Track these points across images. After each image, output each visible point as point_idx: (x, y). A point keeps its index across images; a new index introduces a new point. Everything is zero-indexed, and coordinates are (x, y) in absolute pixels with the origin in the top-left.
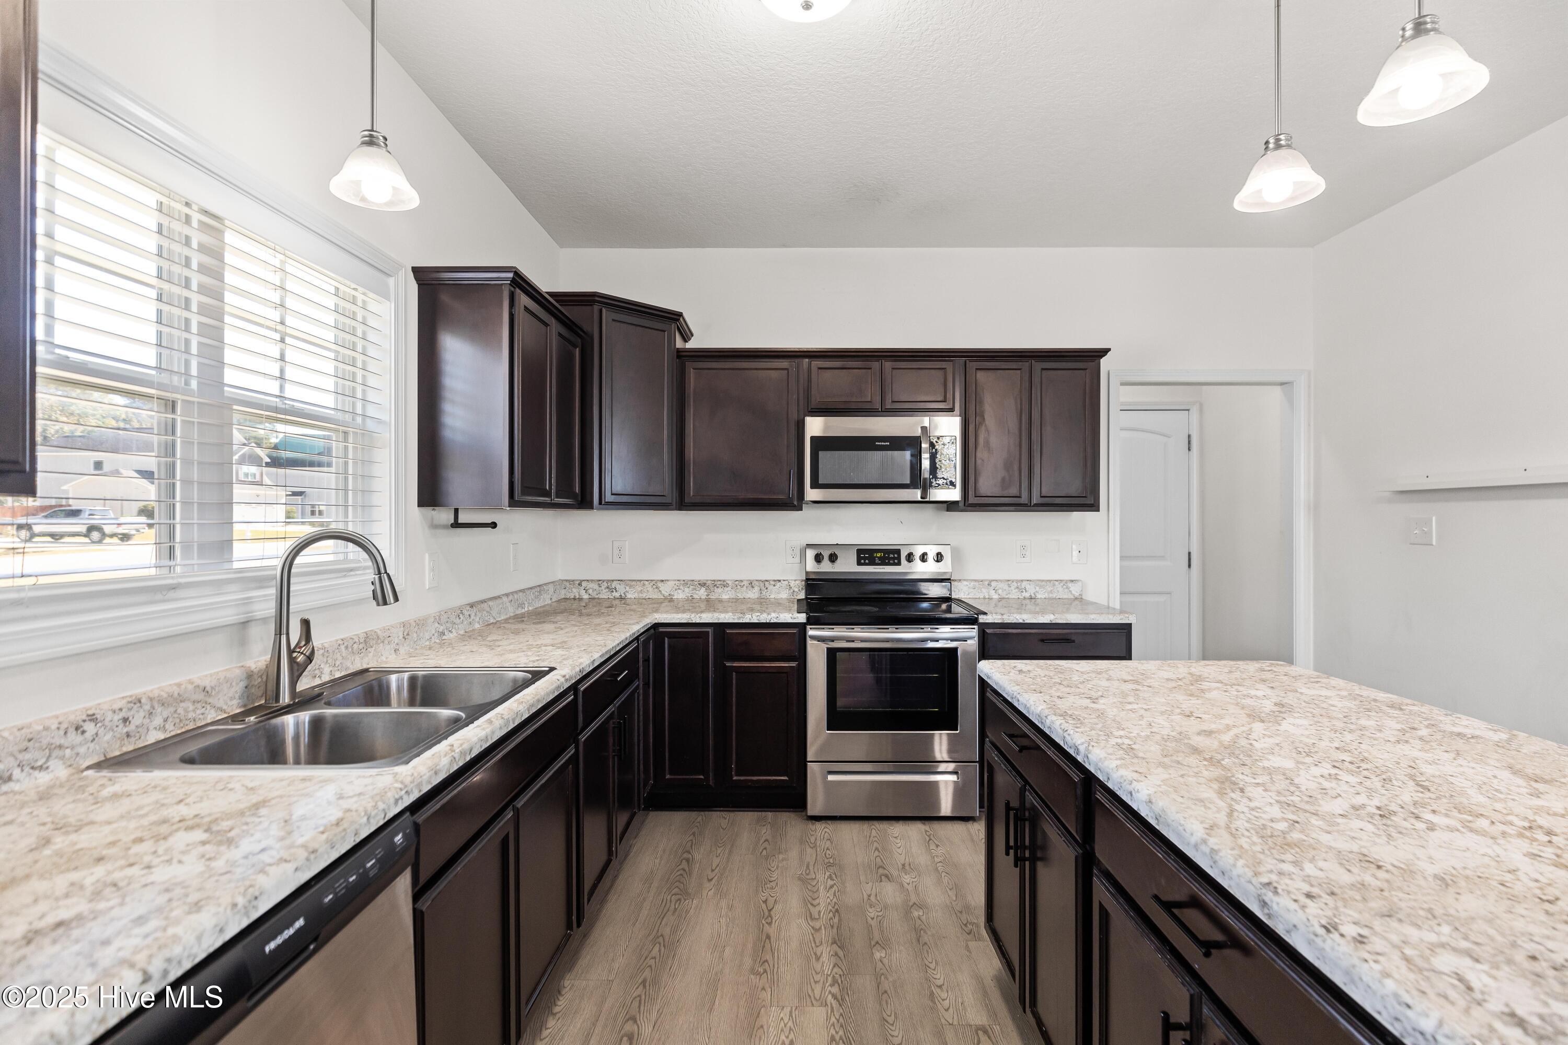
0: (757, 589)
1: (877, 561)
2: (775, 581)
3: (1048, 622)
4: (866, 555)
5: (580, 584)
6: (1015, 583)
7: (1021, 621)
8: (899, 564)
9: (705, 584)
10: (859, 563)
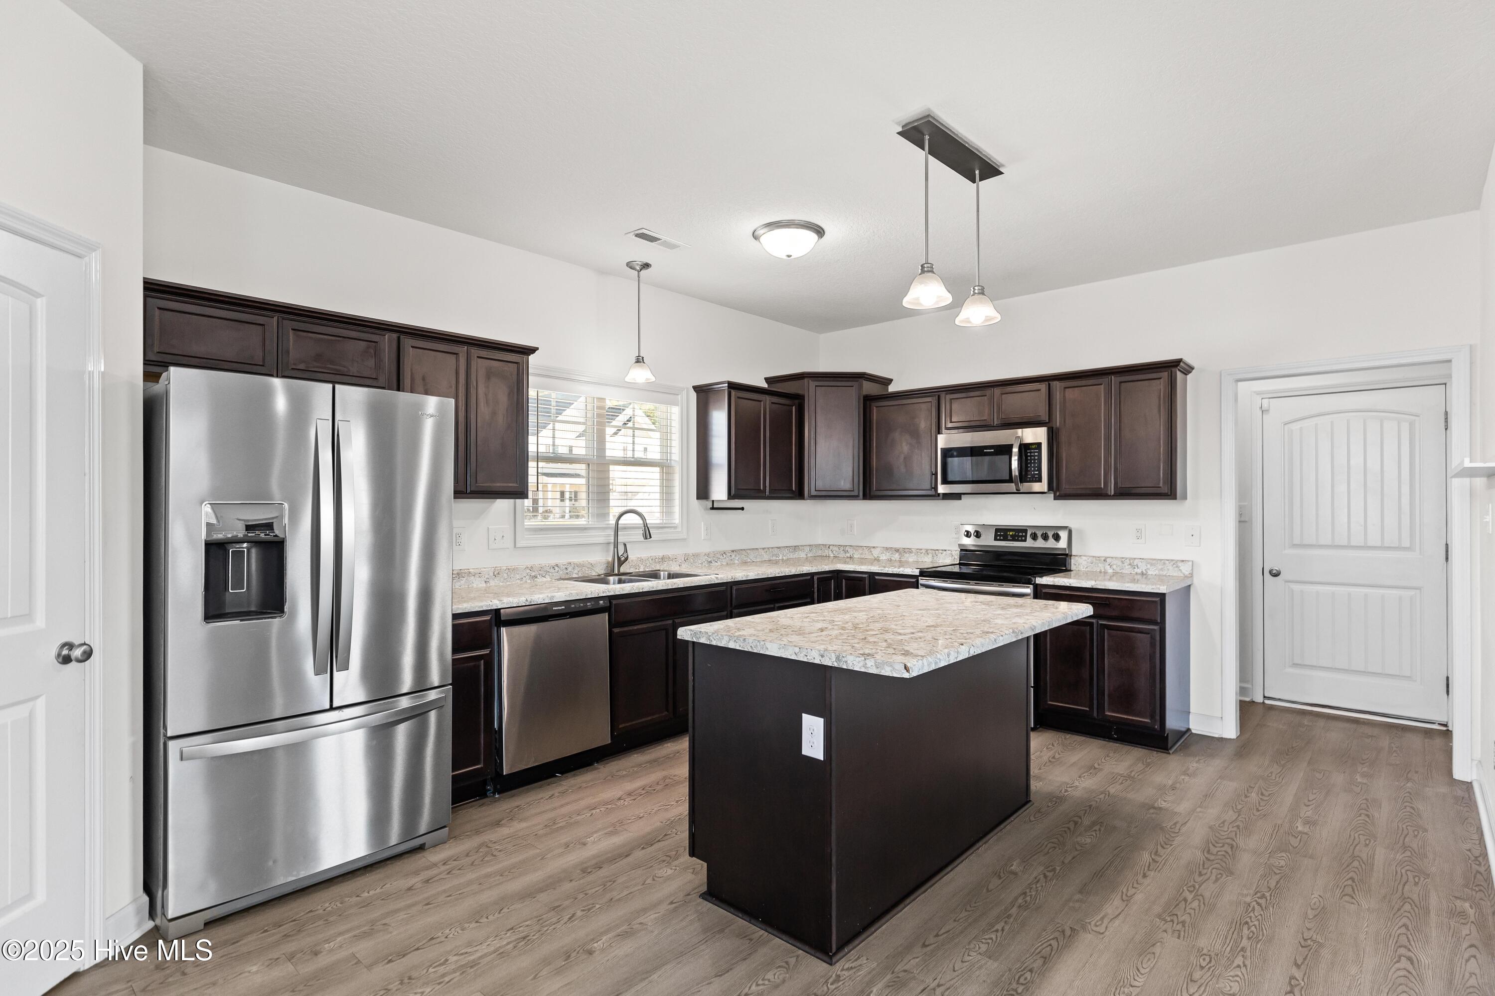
0: (930, 556)
1: (1009, 537)
2: (943, 550)
3: (1090, 586)
4: (1002, 533)
5: (829, 547)
6: (1128, 560)
7: (1068, 585)
8: (1025, 540)
9: (898, 550)
10: (996, 539)
